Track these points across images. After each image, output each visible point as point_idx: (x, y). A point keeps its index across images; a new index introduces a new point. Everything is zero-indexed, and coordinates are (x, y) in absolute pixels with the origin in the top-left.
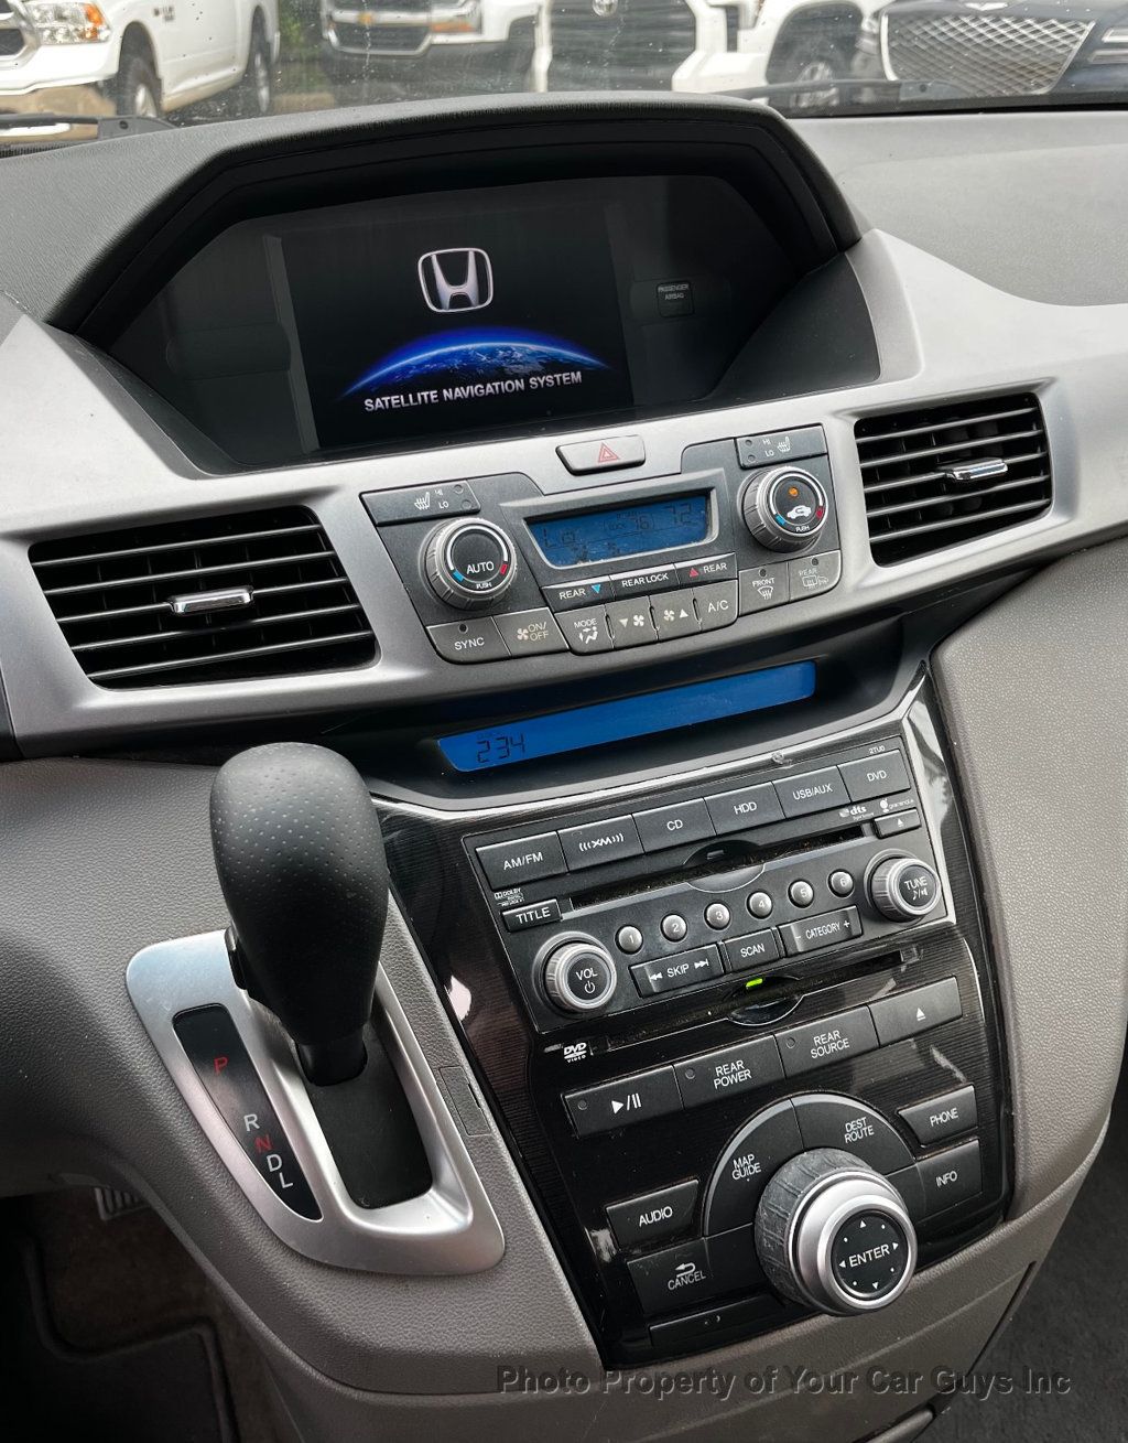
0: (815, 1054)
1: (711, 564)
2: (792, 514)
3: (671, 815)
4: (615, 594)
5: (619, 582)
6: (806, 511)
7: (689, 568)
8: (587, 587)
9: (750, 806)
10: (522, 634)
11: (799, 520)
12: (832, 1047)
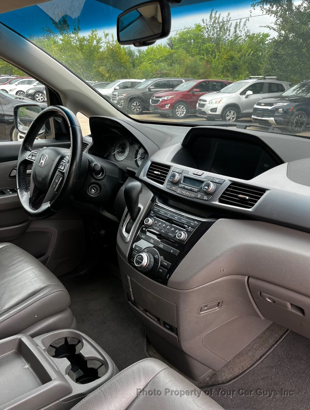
0: (159, 246)
1: (196, 190)
2: (205, 187)
3: (169, 214)
4: (184, 188)
5: (185, 187)
6: (207, 188)
7: (193, 189)
8: (182, 186)
9: (177, 218)
10: (173, 188)
11: (206, 188)
12: (161, 247)
